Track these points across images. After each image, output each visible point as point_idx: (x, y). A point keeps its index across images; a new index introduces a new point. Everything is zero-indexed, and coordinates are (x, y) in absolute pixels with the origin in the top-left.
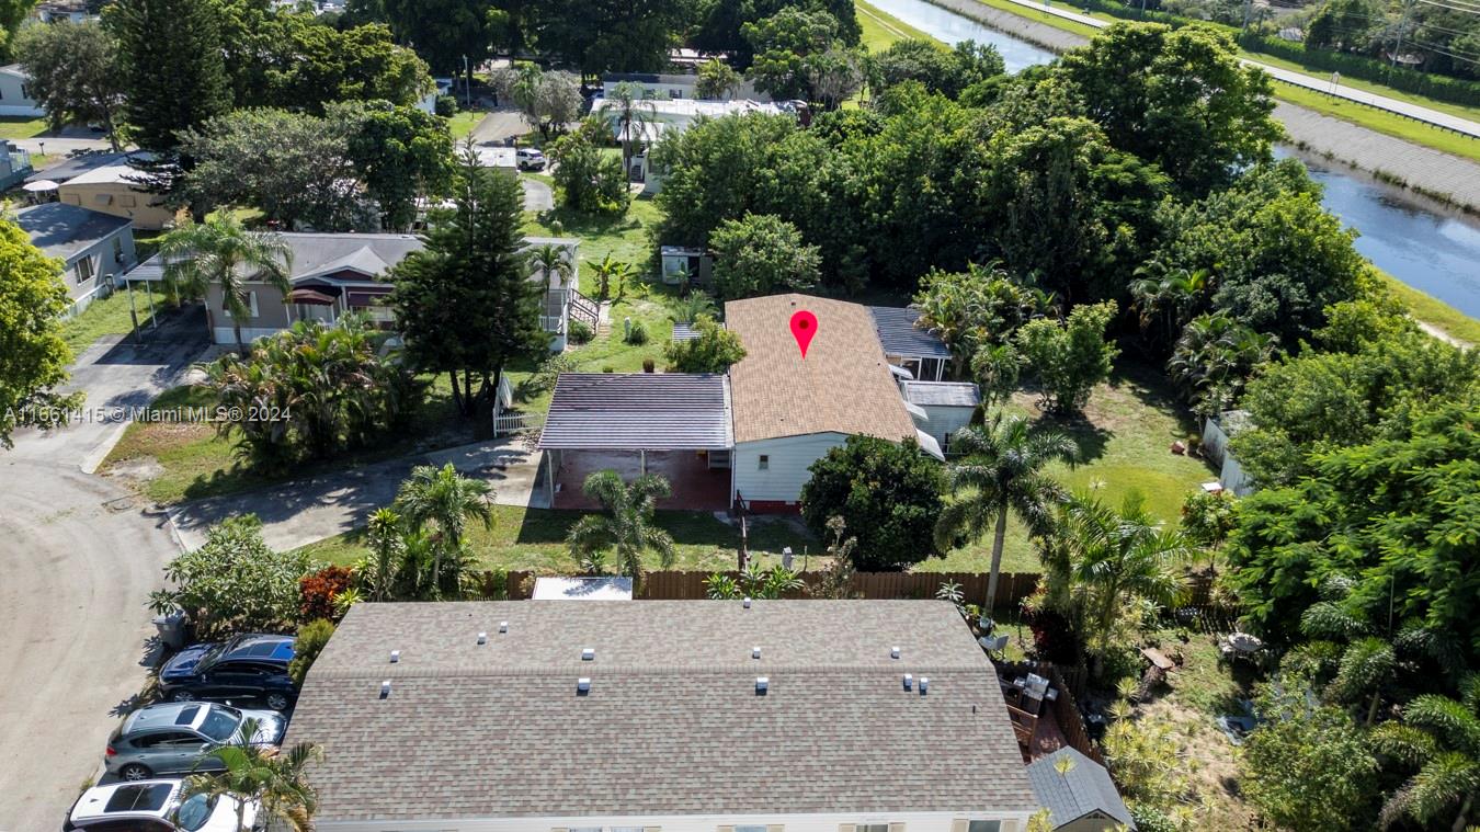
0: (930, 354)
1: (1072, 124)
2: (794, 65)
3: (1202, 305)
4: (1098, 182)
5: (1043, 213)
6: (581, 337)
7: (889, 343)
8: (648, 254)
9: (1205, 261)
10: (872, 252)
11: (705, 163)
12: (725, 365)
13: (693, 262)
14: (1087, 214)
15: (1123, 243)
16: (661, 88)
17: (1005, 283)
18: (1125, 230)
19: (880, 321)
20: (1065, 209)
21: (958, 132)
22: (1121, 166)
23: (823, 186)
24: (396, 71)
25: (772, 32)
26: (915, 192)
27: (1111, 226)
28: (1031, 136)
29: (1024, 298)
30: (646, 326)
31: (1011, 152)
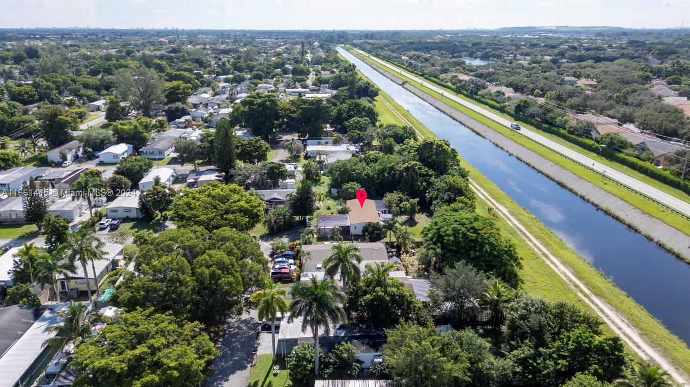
0: (385, 209)
1: (413, 163)
2: (359, 134)
3: (436, 198)
4: (420, 174)
5: (408, 180)
6: (318, 209)
7: (378, 207)
8: (328, 190)
9: (438, 190)
10: (376, 188)
11: (340, 171)
12: (347, 213)
13: (338, 192)
14: (417, 180)
15: (424, 186)
16: (323, 141)
17: (401, 195)
18: (424, 184)
19: (376, 203)
20: (413, 180)
21: (393, 164)
22: (424, 170)
23: (365, 175)
24: (264, 149)
25: (352, 125)
26: (384, 176)
27: (422, 183)
28: (406, 165)
29: (404, 198)
30: (330, 206)
31: (402, 168)
